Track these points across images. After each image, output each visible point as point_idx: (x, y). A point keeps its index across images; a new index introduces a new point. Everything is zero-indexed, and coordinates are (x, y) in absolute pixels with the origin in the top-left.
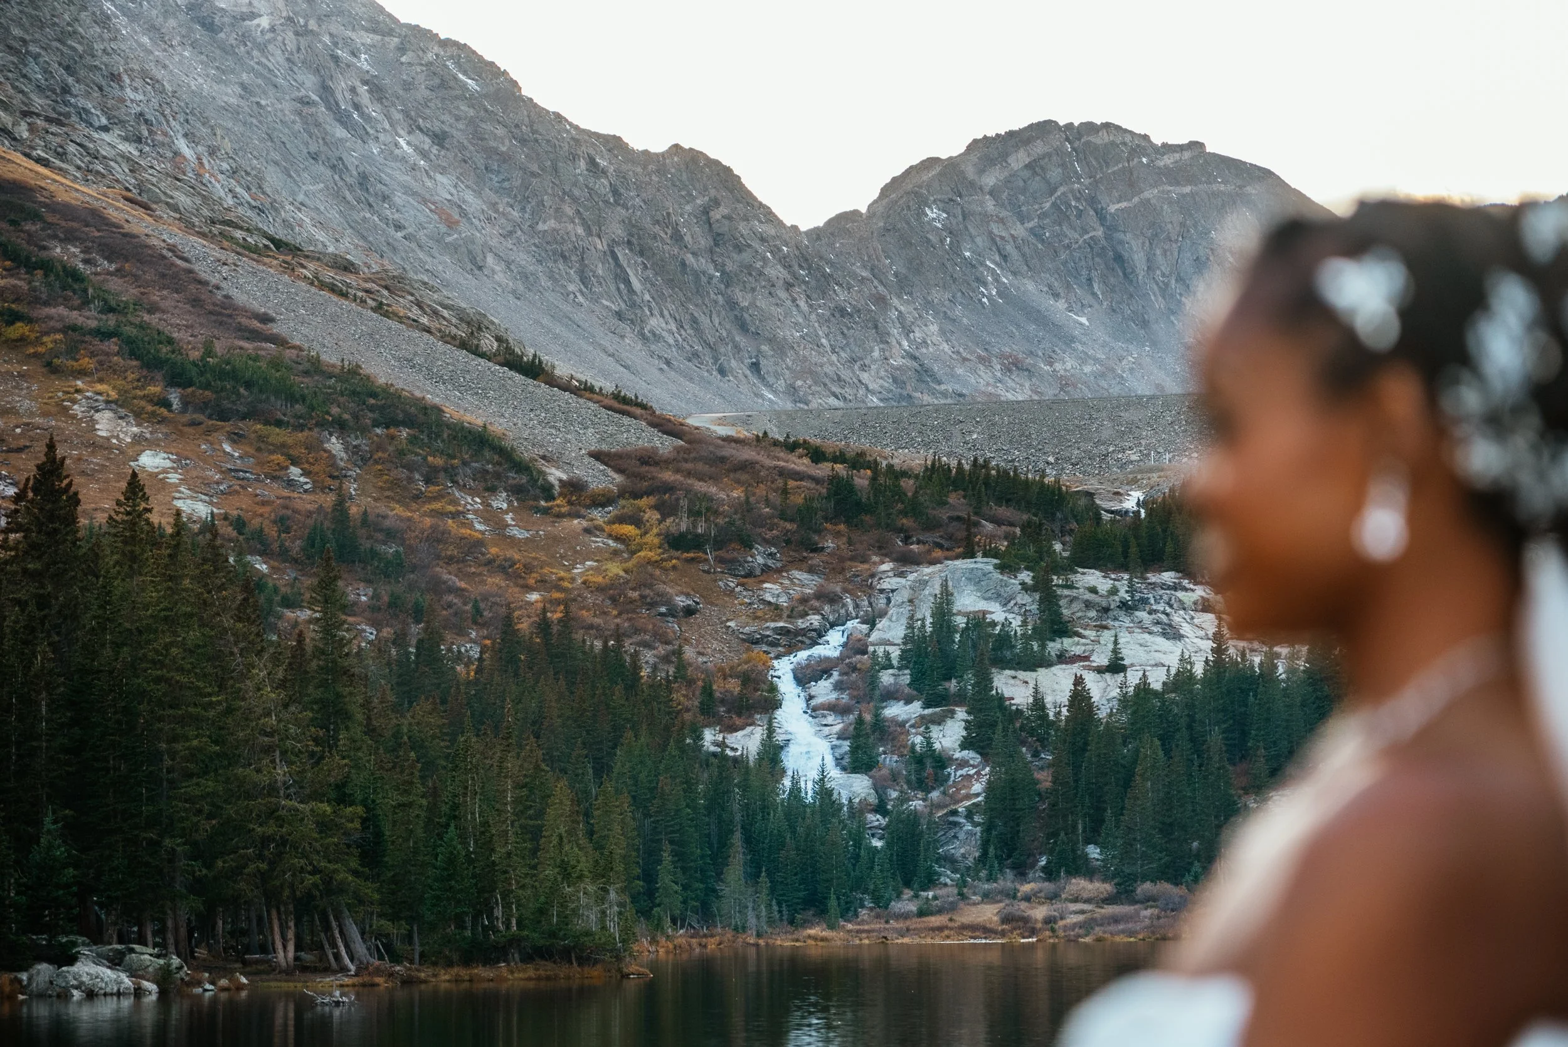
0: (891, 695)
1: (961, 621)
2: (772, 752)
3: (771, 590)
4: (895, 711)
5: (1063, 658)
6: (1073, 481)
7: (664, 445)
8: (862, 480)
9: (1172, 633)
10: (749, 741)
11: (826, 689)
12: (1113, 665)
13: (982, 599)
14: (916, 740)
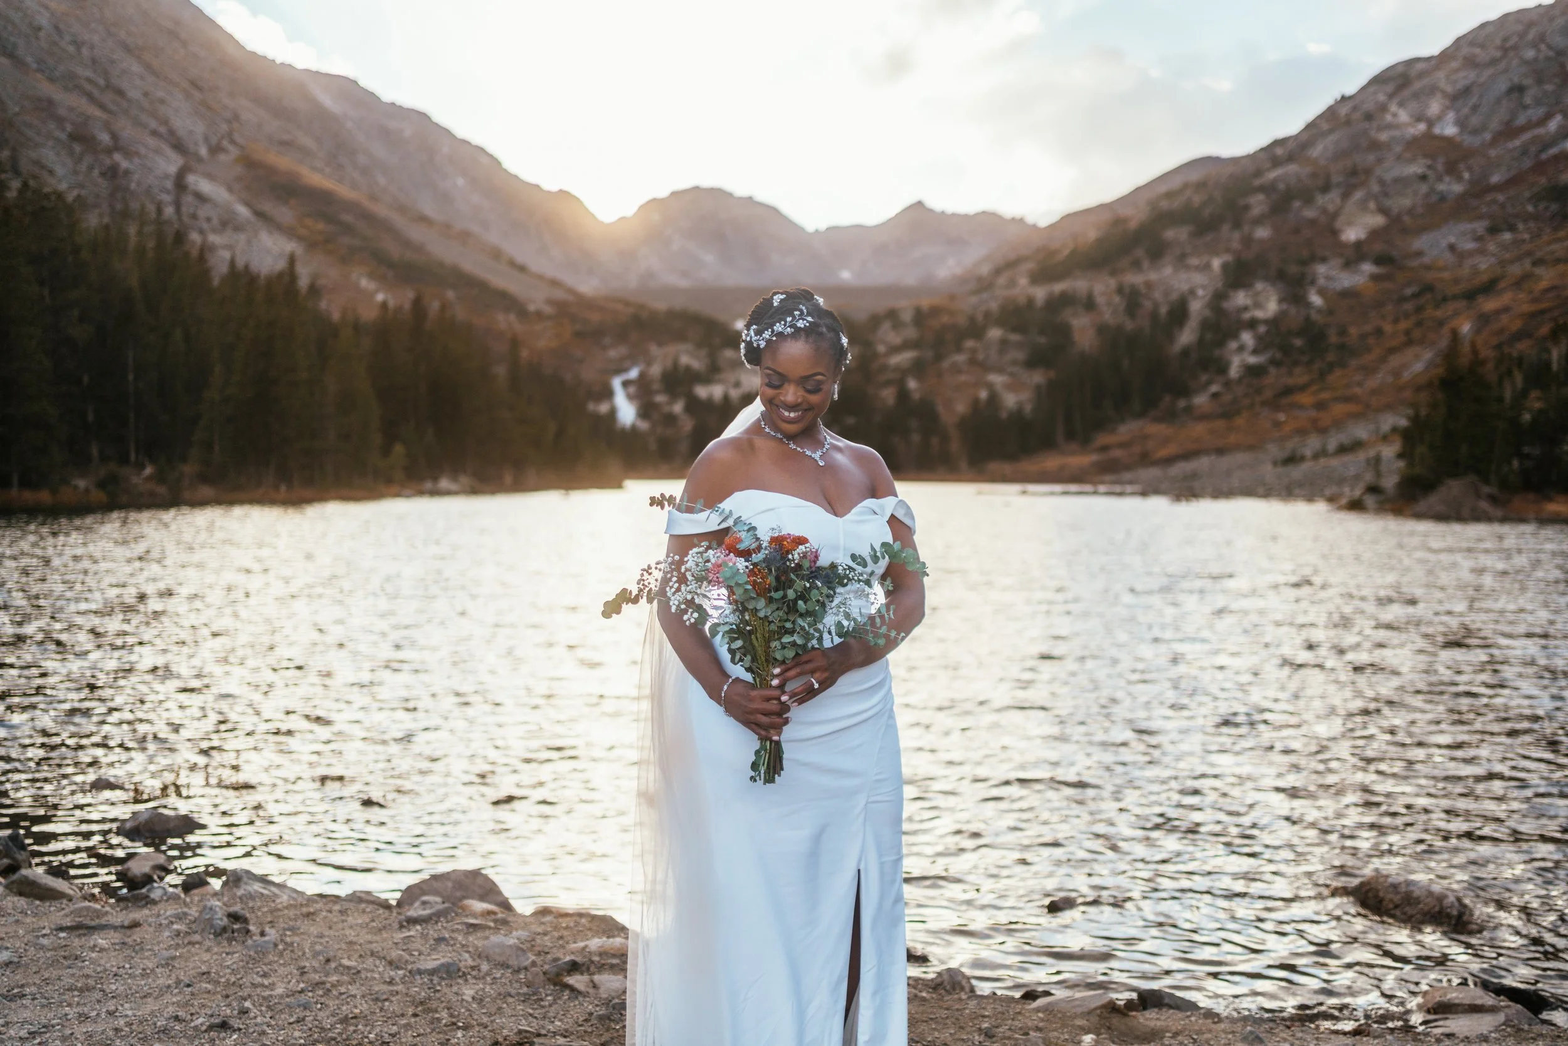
0: (658, 392)
1: (682, 367)
2: (613, 413)
3: (613, 353)
4: (660, 398)
5: (719, 381)
6: (721, 317)
7: (570, 298)
8: (644, 314)
10: (603, 408)
11: (632, 389)
12: (737, 385)
13: (689, 358)
14: (666, 409)
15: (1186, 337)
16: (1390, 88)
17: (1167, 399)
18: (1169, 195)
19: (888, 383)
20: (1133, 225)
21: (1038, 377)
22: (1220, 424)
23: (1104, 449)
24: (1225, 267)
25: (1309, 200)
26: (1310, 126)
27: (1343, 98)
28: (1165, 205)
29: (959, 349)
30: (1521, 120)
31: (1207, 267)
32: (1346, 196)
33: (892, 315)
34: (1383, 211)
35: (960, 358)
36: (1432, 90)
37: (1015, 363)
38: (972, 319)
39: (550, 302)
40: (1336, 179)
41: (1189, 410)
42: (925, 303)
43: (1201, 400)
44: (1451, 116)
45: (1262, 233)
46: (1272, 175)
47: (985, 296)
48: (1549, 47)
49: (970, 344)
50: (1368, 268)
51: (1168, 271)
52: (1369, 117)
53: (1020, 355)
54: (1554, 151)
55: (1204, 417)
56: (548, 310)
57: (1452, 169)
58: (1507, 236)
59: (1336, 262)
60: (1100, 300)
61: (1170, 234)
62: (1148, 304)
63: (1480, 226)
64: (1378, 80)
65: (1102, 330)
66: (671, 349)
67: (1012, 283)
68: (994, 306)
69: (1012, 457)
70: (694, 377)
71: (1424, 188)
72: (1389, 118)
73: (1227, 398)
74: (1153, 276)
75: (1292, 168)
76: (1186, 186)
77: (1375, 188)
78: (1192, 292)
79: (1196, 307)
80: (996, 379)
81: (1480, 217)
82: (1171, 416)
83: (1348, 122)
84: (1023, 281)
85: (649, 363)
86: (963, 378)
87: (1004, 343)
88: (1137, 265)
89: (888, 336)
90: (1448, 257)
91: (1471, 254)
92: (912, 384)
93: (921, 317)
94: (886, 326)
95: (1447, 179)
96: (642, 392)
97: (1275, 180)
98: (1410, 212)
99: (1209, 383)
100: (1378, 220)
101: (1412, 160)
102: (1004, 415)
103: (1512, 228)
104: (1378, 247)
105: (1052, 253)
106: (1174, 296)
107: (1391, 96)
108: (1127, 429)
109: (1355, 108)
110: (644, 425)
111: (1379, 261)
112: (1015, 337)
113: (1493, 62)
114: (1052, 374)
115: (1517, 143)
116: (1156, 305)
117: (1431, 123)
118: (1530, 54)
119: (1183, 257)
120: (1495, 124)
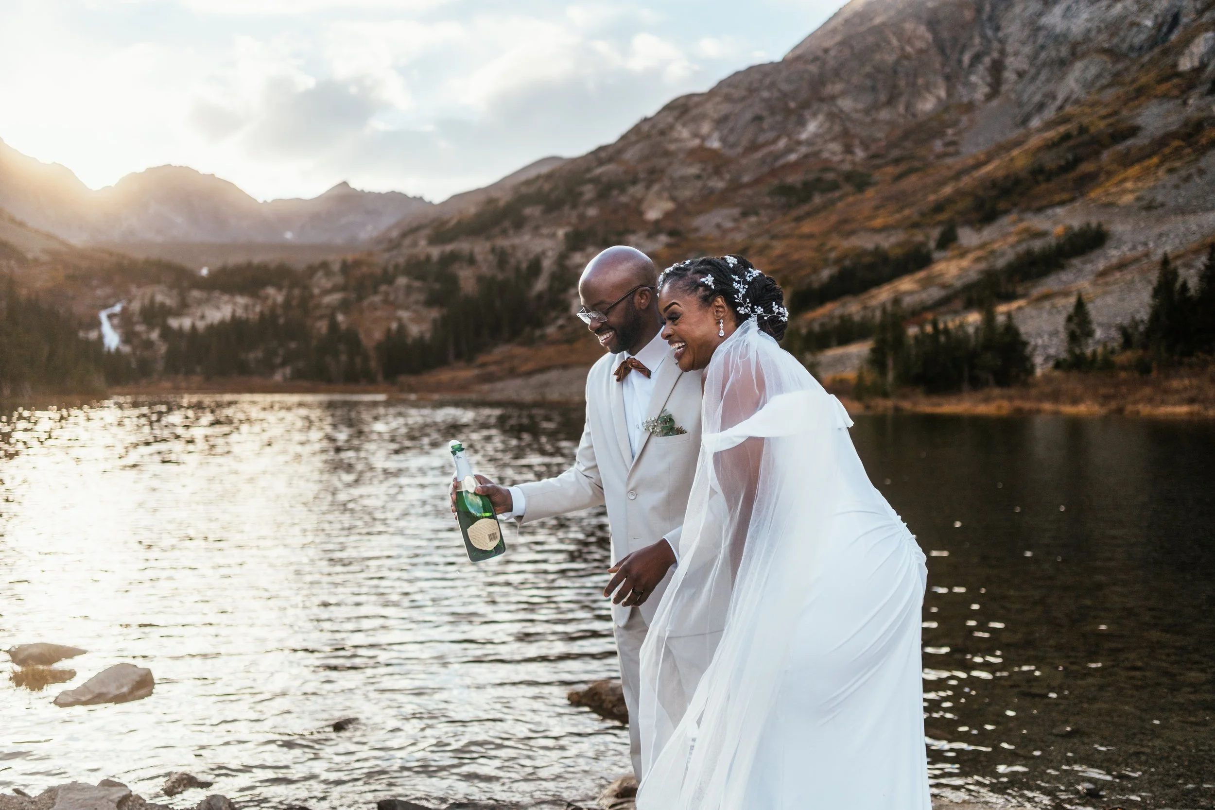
0: (136, 323)
1: (157, 305)
2: (101, 337)
3: (99, 292)
4: (140, 328)
5: (187, 315)
6: (189, 264)
7: (63, 248)
8: (126, 262)
9: (218, 308)
10: (93, 335)
11: (116, 321)
12: (203, 317)
13: (163, 297)
14: (144, 336)
15: (541, 285)
16: (676, 113)
17: (527, 329)
18: (528, 183)
19: (321, 317)
20: (502, 203)
21: (434, 313)
22: (565, 347)
23: (483, 365)
24: (567, 235)
25: (623, 190)
26: (624, 138)
27: (646, 120)
28: (524, 190)
29: (376, 292)
30: (761, 139)
31: (553, 236)
32: (648, 187)
33: (324, 266)
34: (673, 199)
35: (377, 299)
36: (704, 116)
37: (417, 302)
38: (385, 270)
39: (46, 251)
40: (642, 175)
41: (543, 337)
42: (350, 258)
43: (551, 330)
44: (716, 135)
45: (592, 212)
46: (599, 171)
47: (395, 252)
48: (779, 90)
49: (383, 288)
50: (663, 239)
51: (527, 238)
52: (662, 133)
53: (422, 297)
54: (782, 162)
55: (554, 343)
56: (44, 258)
57: (717, 172)
58: (753, 219)
59: (642, 234)
60: (479, 257)
61: (528, 211)
62: (513, 261)
63: (736, 211)
64: (669, 108)
65: (480, 279)
66: (148, 290)
67: (415, 244)
68: (401, 260)
69: (416, 371)
70: (166, 312)
71: (699, 184)
72: (675, 134)
73: (569, 329)
74: (516, 241)
75: (611, 167)
76: (538, 177)
77: (667, 183)
78: (544, 253)
79: (547, 264)
80: (404, 314)
81: (736, 205)
82: (530, 342)
83: (648, 136)
84: (423, 243)
85: (130, 301)
86: (379, 313)
87: (409, 289)
88: (504, 233)
89: (321, 282)
90: (716, 233)
91: (732, 230)
92: (340, 318)
93: (346, 268)
94: (320, 274)
95: (715, 178)
96: (125, 323)
97: (601, 175)
98: (691, 200)
99: (556, 318)
100: (669, 206)
101: (690, 165)
102: (409, 341)
103: (756, 214)
104: (669, 224)
105: (443, 223)
106: (531, 256)
107: (677, 119)
108: (500, 351)
109: (653, 126)
110: (126, 349)
111: (672, 233)
112: (417, 284)
113: (743, 99)
114: (445, 311)
115: (758, 155)
116: (519, 263)
117: (704, 138)
118: (765, 94)
119: (537, 228)
120: (745, 142)
